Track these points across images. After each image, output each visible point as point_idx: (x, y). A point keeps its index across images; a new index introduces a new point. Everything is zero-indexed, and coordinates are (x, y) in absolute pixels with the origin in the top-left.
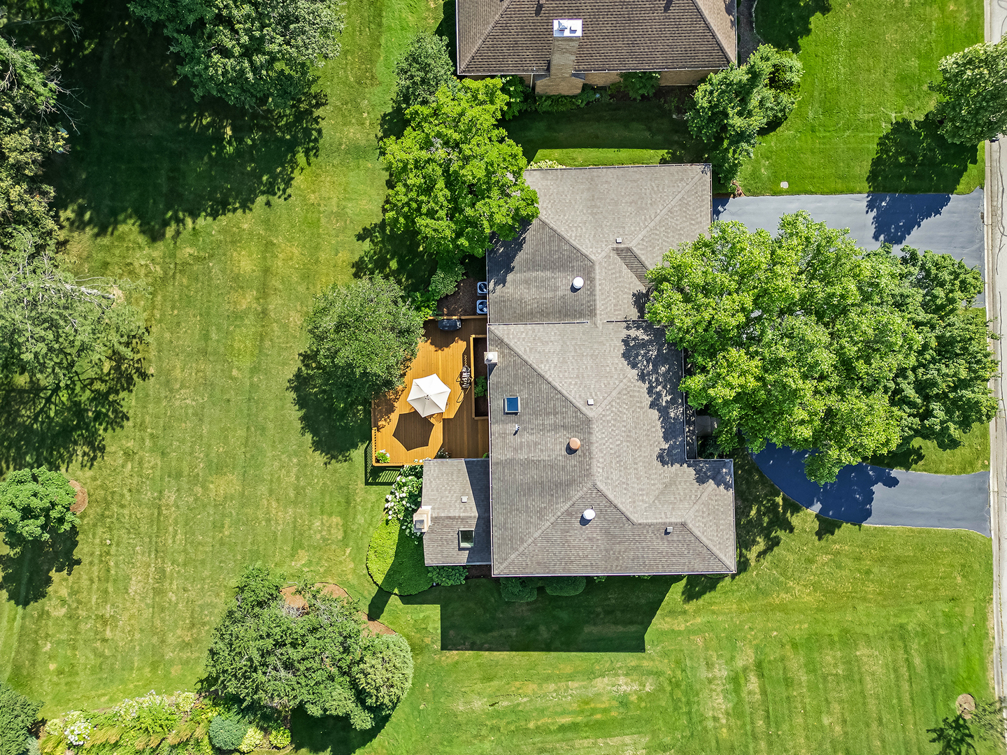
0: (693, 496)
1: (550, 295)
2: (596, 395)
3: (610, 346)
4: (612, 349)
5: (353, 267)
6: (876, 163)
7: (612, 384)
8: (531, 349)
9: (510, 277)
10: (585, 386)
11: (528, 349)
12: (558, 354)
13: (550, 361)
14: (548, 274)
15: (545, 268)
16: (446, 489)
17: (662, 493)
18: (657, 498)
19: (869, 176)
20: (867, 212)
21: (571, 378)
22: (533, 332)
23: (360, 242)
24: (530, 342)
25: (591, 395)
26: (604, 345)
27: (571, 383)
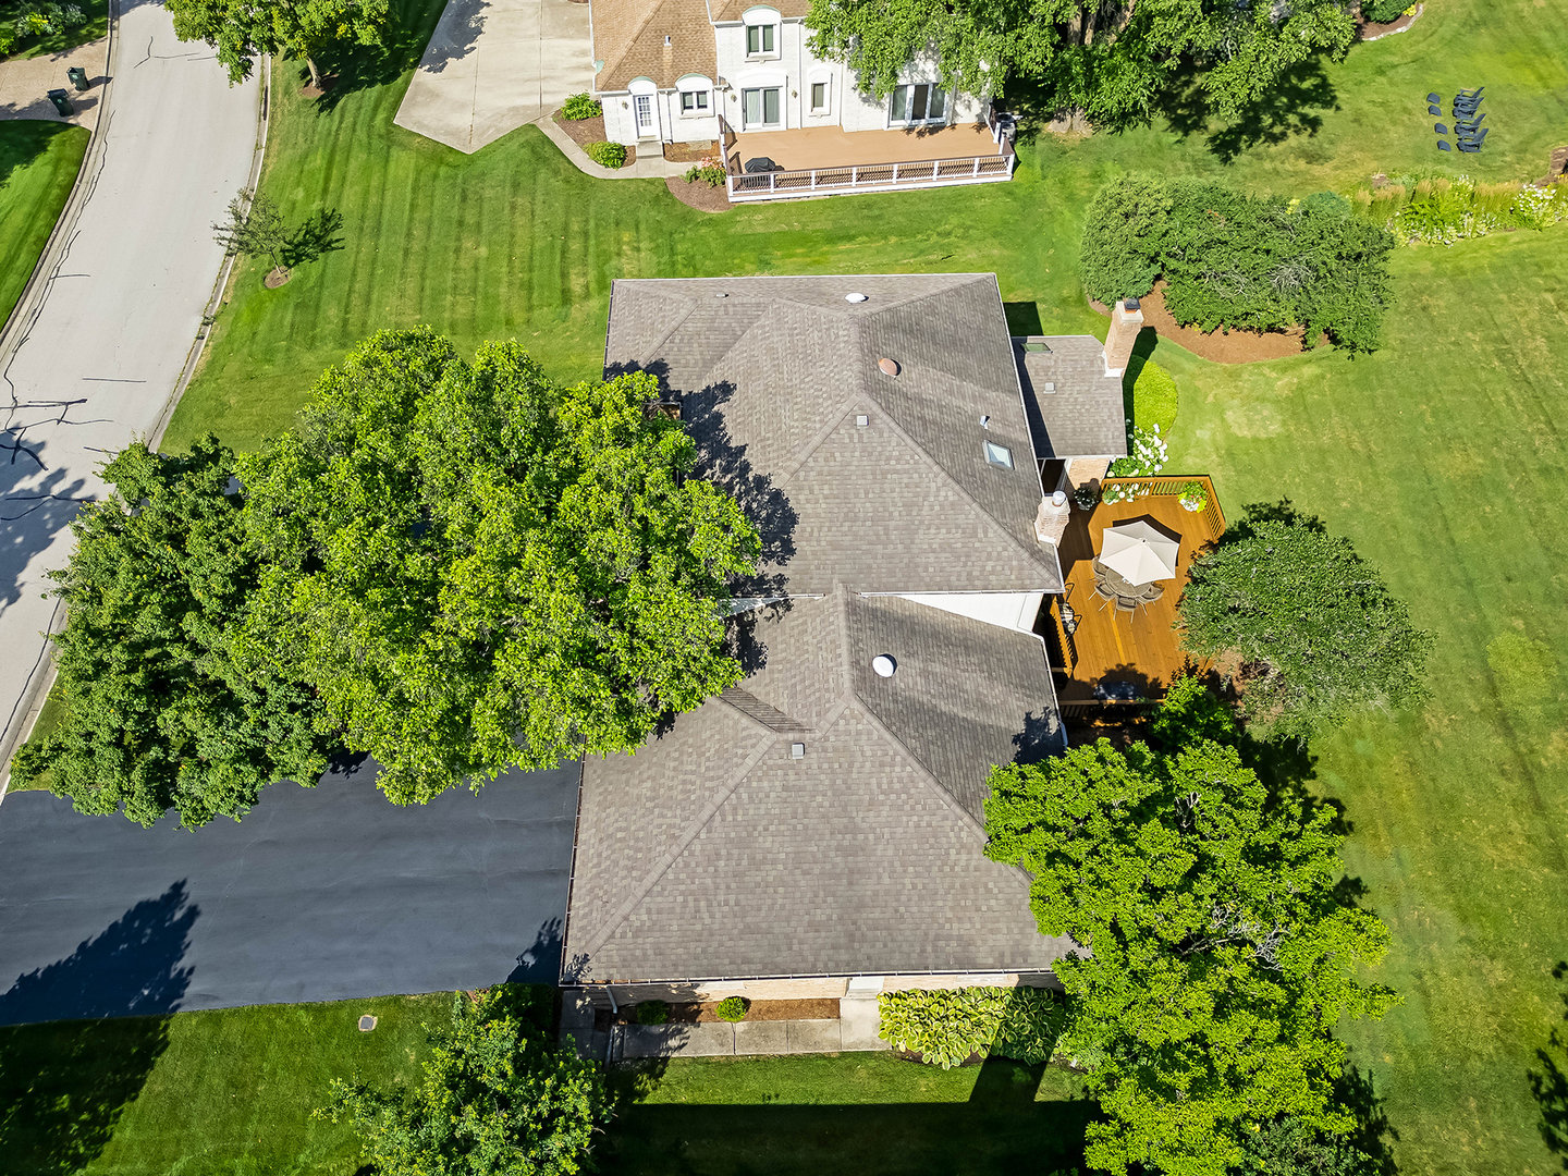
0: (677, 341)
1: (937, 668)
2: (851, 437)
3: (819, 541)
4: (816, 534)
5: (1350, 824)
6: (130, 1089)
7: (821, 460)
8: (974, 534)
9: (1020, 727)
10: (870, 454)
11: (981, 535)
12: (922, 522)
13: (937, 508)
14: (943, 706)
15: (952, 719)
16: (1083, 405)
17: (728, 347)
18: (737, 338)
19: (158, 1055)
20: (191, 971)
21: (896, 472)
22: (969, 574)
23: (1351, 877)
24: (976, 550)
25: (861, 436)
26: (830, 543)
27: (898, 461)
